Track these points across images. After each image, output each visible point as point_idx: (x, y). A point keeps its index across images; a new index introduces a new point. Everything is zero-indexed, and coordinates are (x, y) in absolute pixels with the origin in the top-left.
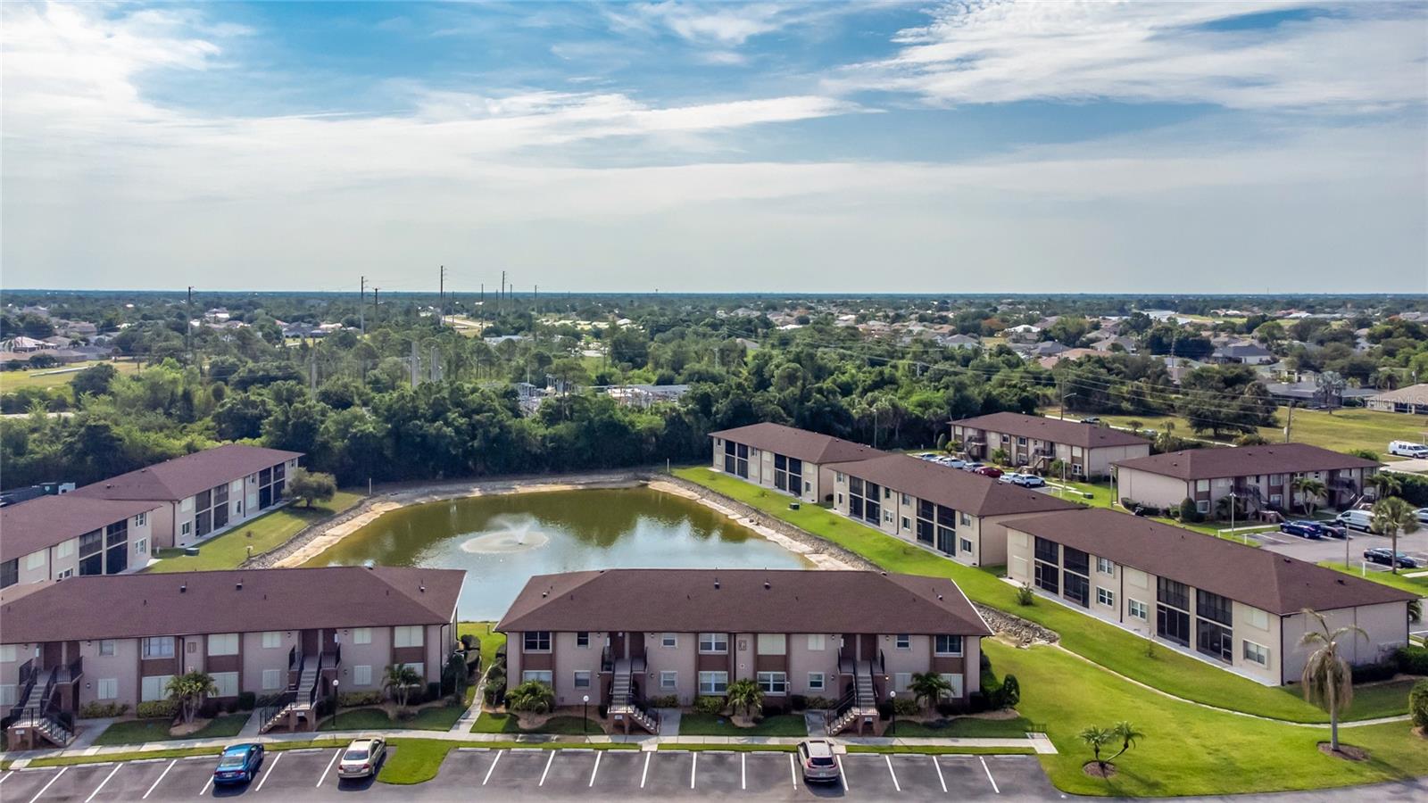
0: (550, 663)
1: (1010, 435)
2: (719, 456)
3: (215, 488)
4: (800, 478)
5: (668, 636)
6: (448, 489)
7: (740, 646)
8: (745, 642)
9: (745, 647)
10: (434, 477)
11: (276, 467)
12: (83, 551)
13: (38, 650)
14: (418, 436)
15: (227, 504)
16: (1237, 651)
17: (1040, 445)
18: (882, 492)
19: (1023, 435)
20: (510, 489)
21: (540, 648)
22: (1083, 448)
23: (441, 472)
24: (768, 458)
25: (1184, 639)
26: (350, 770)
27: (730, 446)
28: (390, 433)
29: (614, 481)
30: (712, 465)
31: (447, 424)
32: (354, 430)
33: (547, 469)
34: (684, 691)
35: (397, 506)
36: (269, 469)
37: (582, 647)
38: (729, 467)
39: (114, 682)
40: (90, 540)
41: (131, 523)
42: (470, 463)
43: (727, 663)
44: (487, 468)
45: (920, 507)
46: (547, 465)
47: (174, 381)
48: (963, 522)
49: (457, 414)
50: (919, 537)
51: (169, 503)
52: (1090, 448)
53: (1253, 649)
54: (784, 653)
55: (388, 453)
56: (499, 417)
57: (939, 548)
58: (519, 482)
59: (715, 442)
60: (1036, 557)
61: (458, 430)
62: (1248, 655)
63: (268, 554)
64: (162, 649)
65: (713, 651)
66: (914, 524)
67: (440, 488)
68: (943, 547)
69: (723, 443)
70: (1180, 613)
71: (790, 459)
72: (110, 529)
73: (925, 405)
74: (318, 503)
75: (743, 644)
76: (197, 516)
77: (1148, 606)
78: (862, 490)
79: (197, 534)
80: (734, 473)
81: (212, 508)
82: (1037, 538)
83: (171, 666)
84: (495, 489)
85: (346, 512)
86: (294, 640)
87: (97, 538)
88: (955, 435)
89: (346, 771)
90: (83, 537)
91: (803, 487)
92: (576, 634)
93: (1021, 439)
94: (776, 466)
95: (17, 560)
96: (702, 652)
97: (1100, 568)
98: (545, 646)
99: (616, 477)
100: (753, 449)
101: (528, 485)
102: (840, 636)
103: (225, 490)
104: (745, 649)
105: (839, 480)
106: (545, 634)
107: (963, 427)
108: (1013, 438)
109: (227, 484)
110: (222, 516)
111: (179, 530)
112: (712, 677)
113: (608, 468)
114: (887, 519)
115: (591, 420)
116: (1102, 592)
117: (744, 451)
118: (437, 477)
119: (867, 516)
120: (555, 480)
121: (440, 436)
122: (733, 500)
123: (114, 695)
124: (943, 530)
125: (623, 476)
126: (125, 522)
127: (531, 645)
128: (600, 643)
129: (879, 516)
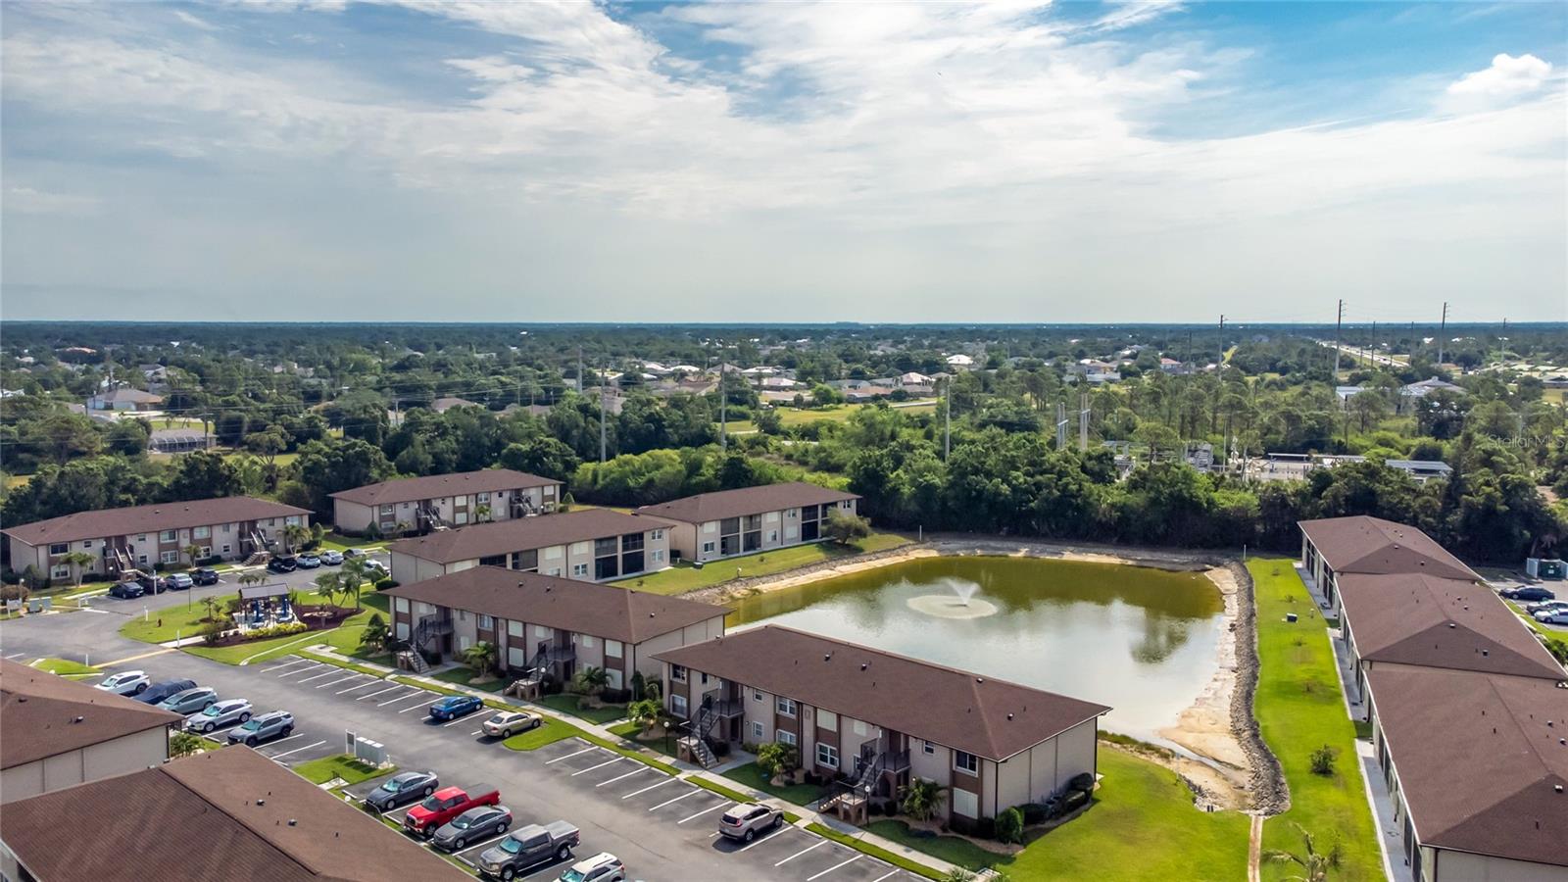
0: (686, 692)
2: (1305, 549)
3: (744, 517)
5: (758, 693)
6: (999, 546)
8: (809, 713)
9: (809, 717)
10: (998, 533)
11: (825, 506)
12: (597, 551)
13: (436, 610)
14: (975, 490)
15: (760, 532)
20: (1056, 554)
21: (681, 678)
23: (1005, 529)
28: (952, 485)
29: (1175, 561)
30: (1298, 559)
31: (1006, 482)
32: (921, 480)
35: (934, 554)
36: (817, 506)
38: (1308, 564)
40: (605, 544)
41: (647, 537)
42: (1033, 523)
43: (797, 727)
44: (1052, 531)
46: (1116, 535)
47: (883, 422)
49: (1022, 473)
51: (690, 525)
54: (837, 731)
56: (1064, 480)
58: (1071, 548)
61: (1015, 489)
63: (758, 577)
65: (787, 714)
67: (992, 544)
69: (1306, 536)
72: (626, 538)
74: (850, 541)
75: (807, 714)
76: (723, 539)
79: (723, 553)
80: (1309, 571)
81: (741, 534)
84: (1041, 552)
85: (874, 553)
87: (612, 543)
90: (599, 541)
92: (701, 674)
95: (536, 551)
96: (779, 712)
99: (1182, 557)
100: (1313, 545)
101: (1080, 553)
103: (758, 520)
104: (808, 719)
109: (760, 515)
110: (753, 542)
111: (701, 548)
112: (785, 737)
115: (1159, 492)
118: (1001, 533)
120: (1111, 551)
121: (997, 493)
122: (1252, 600)
125: (1190, 558)
126: (641, 536)
128: (713, 685)
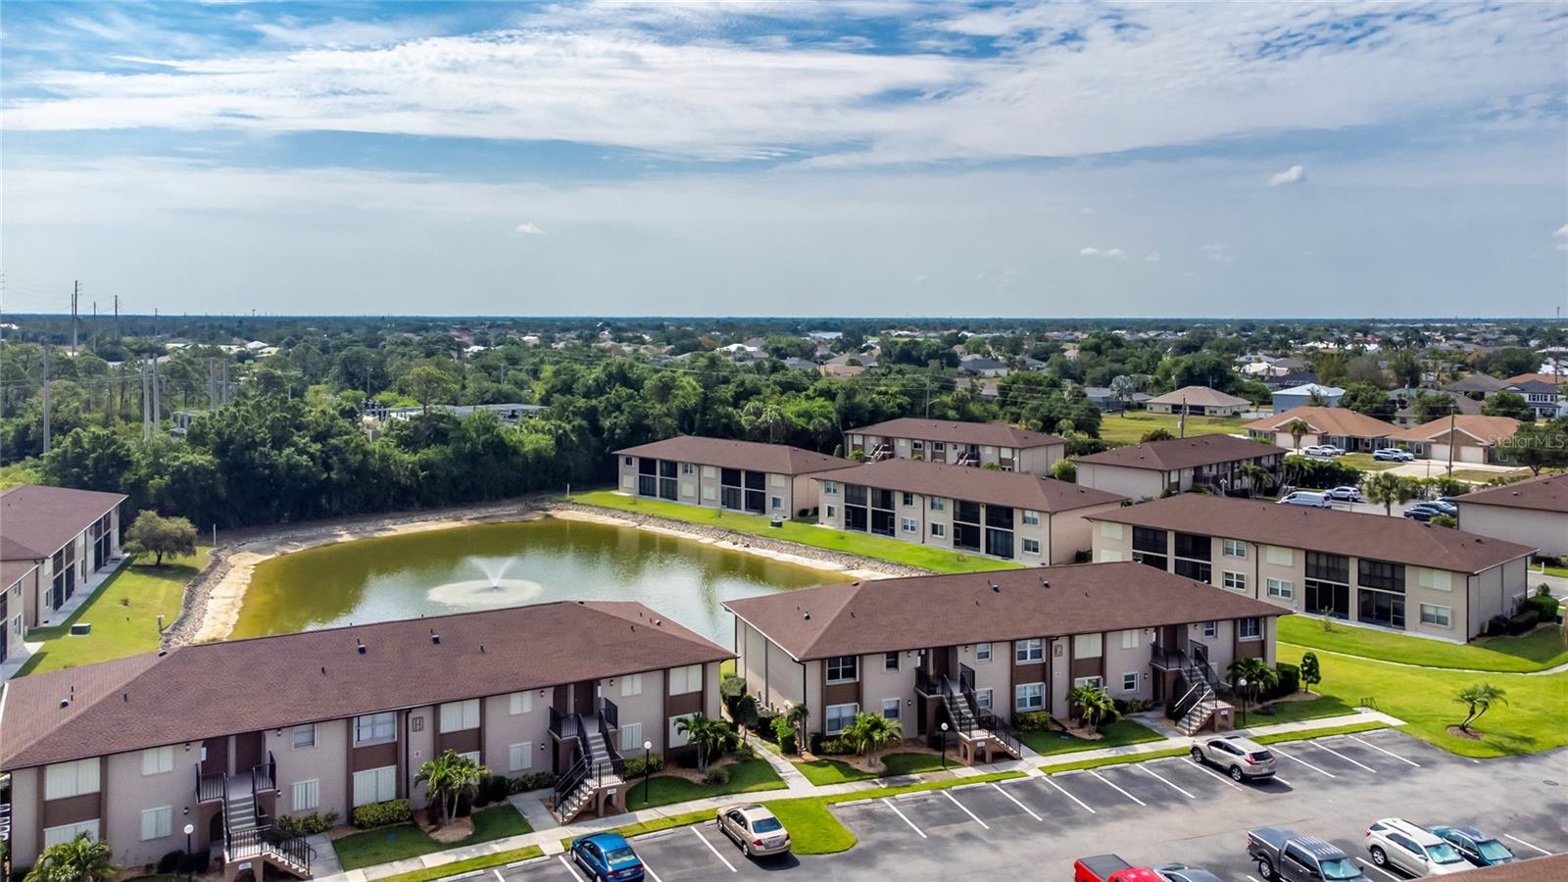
0: (856, 694)
1: (924, 441)
2: (629, 478)
3: (66, 547)
4: (764, 494)
5: (981, 648)
7: (1056, 651)
8: (1061, 646)
9: (1061, 652)
10: (277, 521)
13: (204, 749)
14: (261, 468)
15: (74, 565)
16: (1411, 614)
17: (961, 449)
18: (898, 499)
19: (941, 439)
20: (386, 530)
21: (843, 677)
22: (1013, 449)
23: (286, 515)
24: (712, 474)
25: (1342, 611)
26: (772, 845)
27: (647, 465)
28: (224, 465)
29: (507, 514)
30: (617, 489)
31: (301, 452)
32: (177, 463)
33: (417, 505)
34: (1000, 709)
37: (892, 671)
38: (646, 489)
39: (314, 784)
42: (324, 501)
43: (1044, 673)
44: (347, 507)
45: (958, 510)
46: (418, 499)
48: (1025, 520)
49: (307, 439)
50: (956, 543)
51: (34, 564)
52: (1021, 449)
53: (1430, 611)
54: (1100, 655)
55: (222, 492)
57: (988, 551)
59: (622, 461)
60: (1134, 548)
61: (313, 459)
62: (1425, 618)
63: (179, 624)
64: (377, 730)
65: (1029, 660)
66: (949, 531)
68: (992, 549)
69: (636, 463)
70: (1335, 585)
71: (748, 473)
73: (808, 415)
74: (180, 559)
75: (1059, 650)
76: (54, 582)
77: (1294, 585)
78: (866, 499)
79: (54, 608)
80: (655, 495)
81: (64, 570)
82: (1135, 528)
83: (393, 753)
84: (371, 531)
86: (548, 700)
88: (854, 446)
89: (767, 846)
91: (769, 503)
92: (885, 655)
93: (937, 445)
94: (723, 483)
96: (1019, 663)
97: (1228, 551)
98: (851, 673)
99: (508, 509)
100: (686, 464)
102: (1153, 629)
103: (73, 546)
104: (1061, 654)
105: (828, 490)
106: (851, 659)
107: (864, 436)
108: (927, 444)
109: (74, 541)
110: (70, 582)
111: (42, 600)
112: (1028, 690)
113: (490, 500)
114: (906, 527)
115: (473, 442)
116: (1227, 574)
117: (671, 468)
118: (282, 521)
119: (873, 526)
120: (438, 516)
121: (293, 467)
122: (687, 523)
123: (314, 802)
124: (992, 533)
125: (515, 507)
126: (6, 594)
127: (834, 675)
128: (910, 663)
129: (893, 524)
